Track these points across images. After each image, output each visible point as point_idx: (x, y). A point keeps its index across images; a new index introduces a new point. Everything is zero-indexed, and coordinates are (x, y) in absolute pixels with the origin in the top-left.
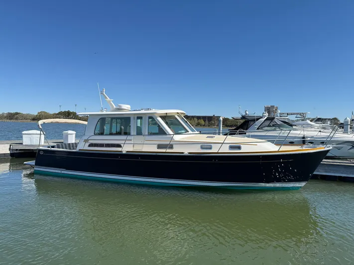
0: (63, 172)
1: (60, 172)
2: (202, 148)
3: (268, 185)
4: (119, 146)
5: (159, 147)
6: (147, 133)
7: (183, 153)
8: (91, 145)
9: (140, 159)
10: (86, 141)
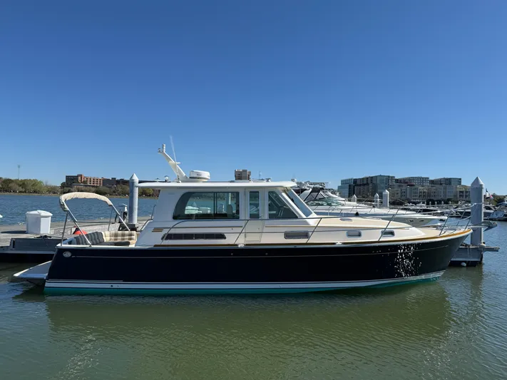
0: (115, 286)
1: (108, 286)
2: (349, 235)
3: (418, 278)
4: (222, 236)
5: (287, 235)
6: (266, 217)
7: (334, 244)
8: (169, 237)
9: (267, 255)
10: (157, 230)
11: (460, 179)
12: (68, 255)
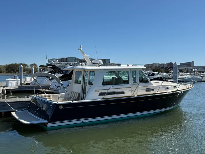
0: (84, 121)
2: (165, 89)
6: (139, 82)
8: (101, 94)
10: (96, 91)
11: (110, 60)
12: (61, 107)
